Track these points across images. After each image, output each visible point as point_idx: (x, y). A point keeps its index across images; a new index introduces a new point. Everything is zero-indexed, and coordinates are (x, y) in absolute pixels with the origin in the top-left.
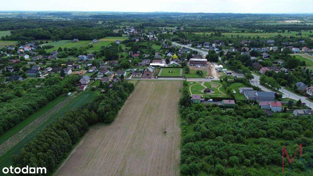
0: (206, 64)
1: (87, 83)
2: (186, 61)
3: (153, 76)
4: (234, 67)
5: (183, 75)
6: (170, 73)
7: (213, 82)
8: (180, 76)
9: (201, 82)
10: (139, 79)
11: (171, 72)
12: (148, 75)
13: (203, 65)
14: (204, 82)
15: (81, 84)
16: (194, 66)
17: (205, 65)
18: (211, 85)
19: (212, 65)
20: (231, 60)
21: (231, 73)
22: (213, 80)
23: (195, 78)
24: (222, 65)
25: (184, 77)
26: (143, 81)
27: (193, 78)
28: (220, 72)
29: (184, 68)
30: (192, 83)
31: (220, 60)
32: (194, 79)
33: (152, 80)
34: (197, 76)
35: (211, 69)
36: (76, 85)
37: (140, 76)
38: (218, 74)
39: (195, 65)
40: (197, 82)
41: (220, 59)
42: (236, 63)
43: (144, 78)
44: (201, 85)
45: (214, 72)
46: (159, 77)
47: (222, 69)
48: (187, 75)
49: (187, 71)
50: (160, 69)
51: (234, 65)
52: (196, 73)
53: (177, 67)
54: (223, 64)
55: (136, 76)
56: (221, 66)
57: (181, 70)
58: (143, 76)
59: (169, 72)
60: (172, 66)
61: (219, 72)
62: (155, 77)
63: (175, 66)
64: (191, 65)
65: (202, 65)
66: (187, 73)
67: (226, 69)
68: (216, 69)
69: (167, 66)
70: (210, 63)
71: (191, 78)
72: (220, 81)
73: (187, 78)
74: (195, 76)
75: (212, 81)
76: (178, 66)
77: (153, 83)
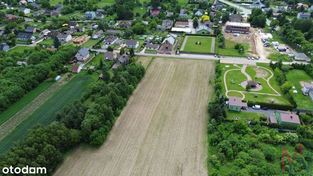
0: (248, 31)
1: (84, 59)
2: (220, 24)
3: (174, 49)
4: (291, 40)
5: (215, 50)
6: (197, 45)
7: (258, 67)
8: (211, 52)
9: (241, 65)
10: (154, 55)
11: (199, 43)
12: (167, 48)
13: (244, 32)
14: (247, 66)
15: (78, 61)
16: (231, 34)
17: (246, 33)
18: (257, 71)
19: (256, 34)
20: (286, 29)
21: (285, 50)
22: (259, 61)
23: (232, 56)
24: (271, 33)
25: (217, 55)
26: (159, 58)
27: (229, 56)
28: (269, 46)
29: (217, 38)
30: (228, 66)
31: (269, 25)
32: (231, 58)
33: (172, 58)
34: (236, 52)
35: (255, 41)
36: (71, 62)
37: (156, 49)
38: (266, 50)
39: (232, 31)
40: (236, 65)
41: (268, 22)
42: (295, 34)
43: (161, 53)
44: (242, 72)
45: (260, 46)
46: (181, 52)
47: (271, 41)
48: (221, 51)
49: (221, 43)
50: (184, 37)
51: (291, 37)
52: (234, 47)
53: (208, 35)
54: (272, 31)
55: (151, 48)
56: (270, 36)
57: (214, 39)
58: (161, 48)
59: (197, 43)
60: (201, 33)
61: (266, 46)
62: (176, 52)
63: (206, 32)
64: (227, 32)
65: (242, 32)
66: (221, 47)
67: (277, 43)
68: (262, 40)
69: (194, 32)
70: (253, 29)
71: (227, 56)
72: (269, 65)
73: (222, 55)
74: (232, 53)
75: (258, 64)
76: (209, 33)
77: (172, 62)
